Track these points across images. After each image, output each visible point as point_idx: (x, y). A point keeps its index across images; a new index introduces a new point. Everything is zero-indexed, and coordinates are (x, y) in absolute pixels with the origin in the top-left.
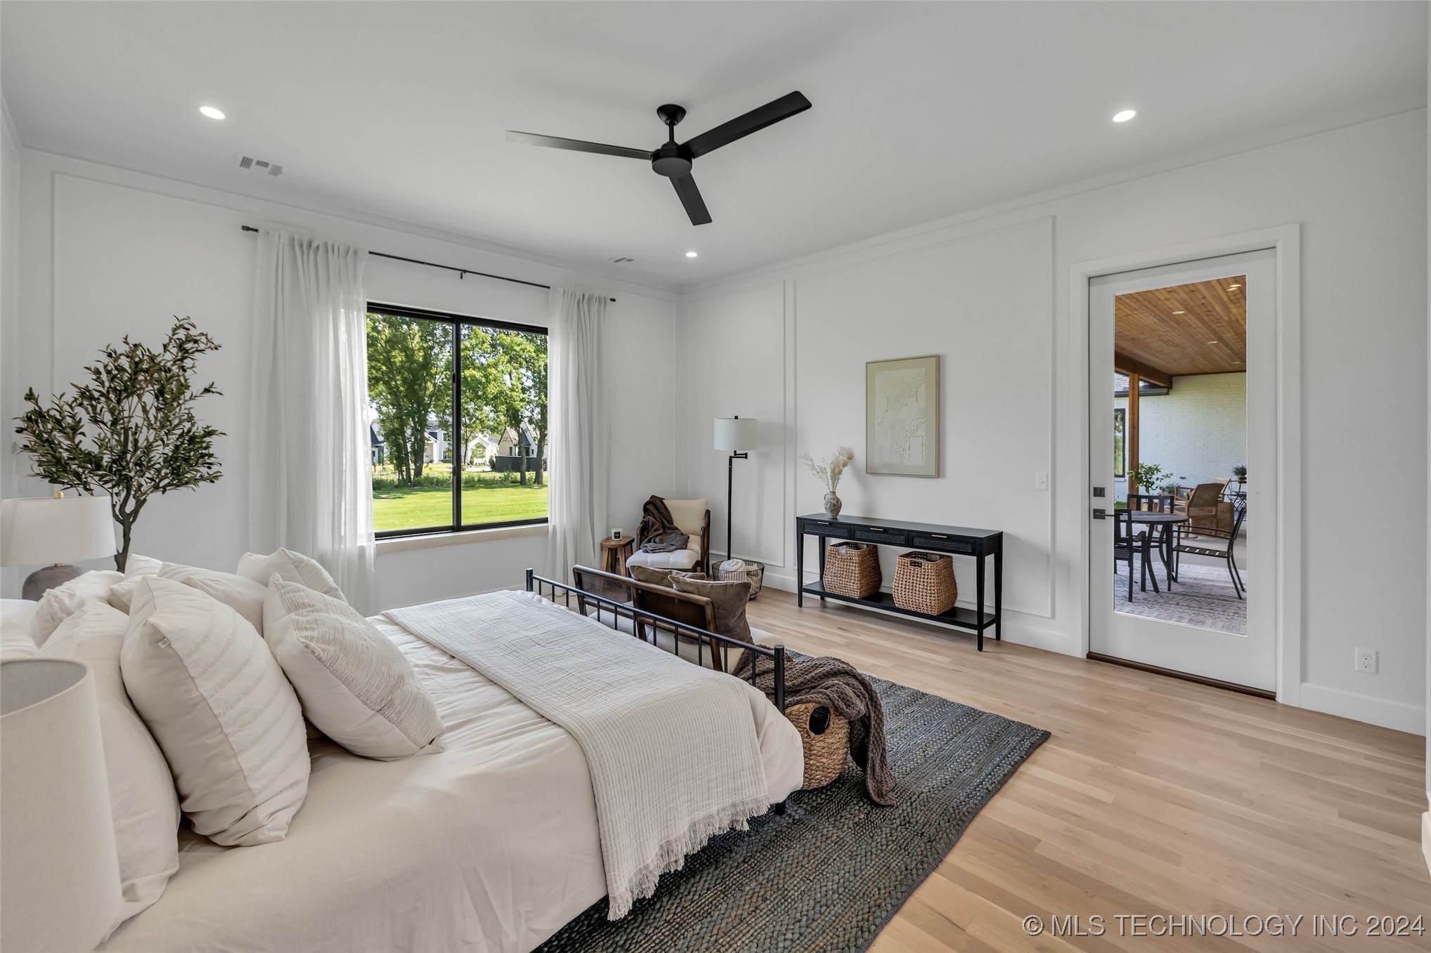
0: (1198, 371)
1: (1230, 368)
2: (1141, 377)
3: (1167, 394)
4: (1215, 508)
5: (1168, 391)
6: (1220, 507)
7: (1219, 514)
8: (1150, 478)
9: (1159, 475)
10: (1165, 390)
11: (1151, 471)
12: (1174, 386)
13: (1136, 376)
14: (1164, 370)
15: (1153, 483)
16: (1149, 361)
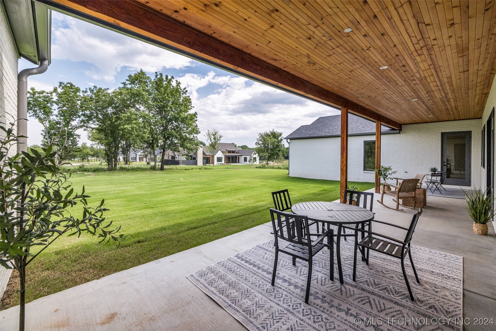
0: (413, 122)
1: (428, 120)
2: (382, 123)
3: (399, 133)
4: (414, 193)
5: (400, 131)
6: (417, 191)
7: (417, 195)
8: (386, 173)
9: (390, 172)
10: (398, 131)
11: (386, 169)
12: (402, 129)
13: (379, 122)
14: (397, 121)
15: (387, 176)
16: (386, 115)
